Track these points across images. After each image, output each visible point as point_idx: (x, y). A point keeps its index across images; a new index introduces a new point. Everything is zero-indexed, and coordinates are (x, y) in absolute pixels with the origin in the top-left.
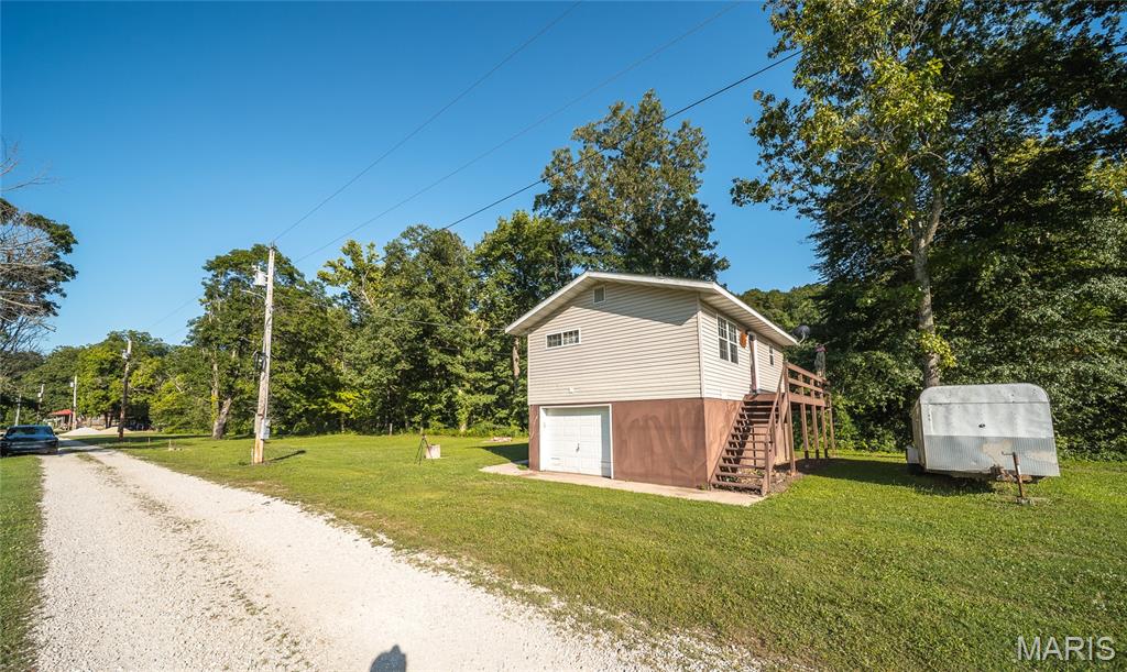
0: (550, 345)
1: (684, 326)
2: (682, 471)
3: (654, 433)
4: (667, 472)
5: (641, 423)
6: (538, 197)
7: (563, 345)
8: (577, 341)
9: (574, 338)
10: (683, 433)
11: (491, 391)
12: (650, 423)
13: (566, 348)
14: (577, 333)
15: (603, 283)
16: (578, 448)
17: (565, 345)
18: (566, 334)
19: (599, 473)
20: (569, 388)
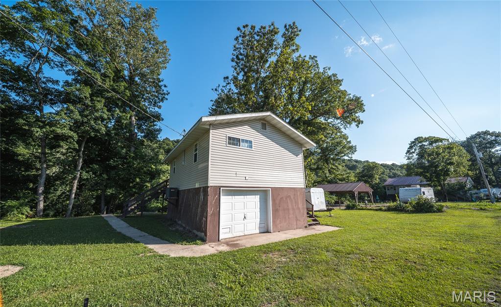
0: (229, 143)
1: (298, 158)
5: (284, 199)
7: (241, 147)
8: (251, 147)
9: (248, 145)
12: (288, 199)
14: (251, 142)
15: (265, 121)
16: (245, 217)
17: (243, 148)
18: (243, 140)
19: (258, 231)
20: (245, 176)
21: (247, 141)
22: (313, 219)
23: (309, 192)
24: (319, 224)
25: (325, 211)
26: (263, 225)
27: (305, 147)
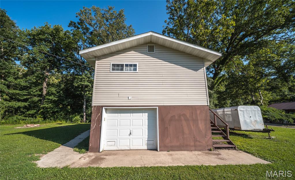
0: (113, 70)
1: (198, 72)
2: (200, 142)
3: (184, 123)
4: (192, 144)
5: (176, 118)
6: (71, 22)
7: (124, 71)
8: (135, 70)
9: (132, 68)
10: (199, 122)
11: (25, 100)
12: (182, 118)
13: (127, 73)
14: (135, 65)
15: (153, 43)
16: (130, 133)
17: (127, 71)
18: (127, 65)
19: (145, 147)
20: (128, 96)
21: (131, 65)
22: (228, 141)
23: (237, 110)
24: (234, 148)
25: (260, 131)
26: (151, 142)
27: (210, 61)
